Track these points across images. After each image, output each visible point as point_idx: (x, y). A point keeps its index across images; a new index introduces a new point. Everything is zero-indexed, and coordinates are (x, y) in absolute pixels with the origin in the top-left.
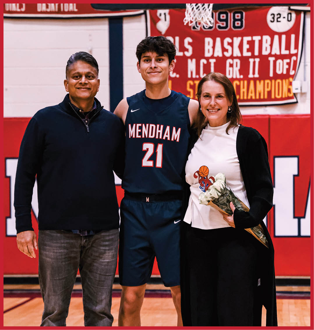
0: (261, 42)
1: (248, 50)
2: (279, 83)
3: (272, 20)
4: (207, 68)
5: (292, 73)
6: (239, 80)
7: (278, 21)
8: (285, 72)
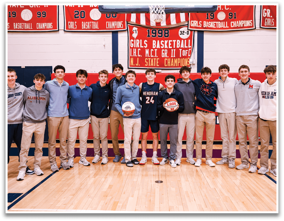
0: (176, 42)
1: (171, 46)
2: (183, 60)
3: (181, 34)
4: (154, 53)
5: (189, 56)
6: (167, 58)
7: (183, 34)
8: (186, 55)
